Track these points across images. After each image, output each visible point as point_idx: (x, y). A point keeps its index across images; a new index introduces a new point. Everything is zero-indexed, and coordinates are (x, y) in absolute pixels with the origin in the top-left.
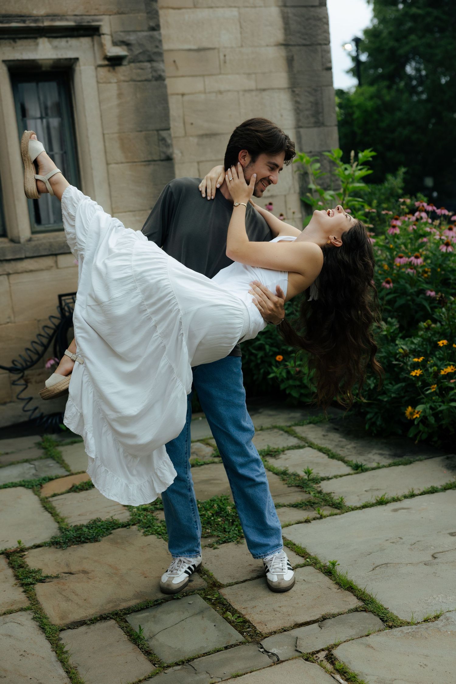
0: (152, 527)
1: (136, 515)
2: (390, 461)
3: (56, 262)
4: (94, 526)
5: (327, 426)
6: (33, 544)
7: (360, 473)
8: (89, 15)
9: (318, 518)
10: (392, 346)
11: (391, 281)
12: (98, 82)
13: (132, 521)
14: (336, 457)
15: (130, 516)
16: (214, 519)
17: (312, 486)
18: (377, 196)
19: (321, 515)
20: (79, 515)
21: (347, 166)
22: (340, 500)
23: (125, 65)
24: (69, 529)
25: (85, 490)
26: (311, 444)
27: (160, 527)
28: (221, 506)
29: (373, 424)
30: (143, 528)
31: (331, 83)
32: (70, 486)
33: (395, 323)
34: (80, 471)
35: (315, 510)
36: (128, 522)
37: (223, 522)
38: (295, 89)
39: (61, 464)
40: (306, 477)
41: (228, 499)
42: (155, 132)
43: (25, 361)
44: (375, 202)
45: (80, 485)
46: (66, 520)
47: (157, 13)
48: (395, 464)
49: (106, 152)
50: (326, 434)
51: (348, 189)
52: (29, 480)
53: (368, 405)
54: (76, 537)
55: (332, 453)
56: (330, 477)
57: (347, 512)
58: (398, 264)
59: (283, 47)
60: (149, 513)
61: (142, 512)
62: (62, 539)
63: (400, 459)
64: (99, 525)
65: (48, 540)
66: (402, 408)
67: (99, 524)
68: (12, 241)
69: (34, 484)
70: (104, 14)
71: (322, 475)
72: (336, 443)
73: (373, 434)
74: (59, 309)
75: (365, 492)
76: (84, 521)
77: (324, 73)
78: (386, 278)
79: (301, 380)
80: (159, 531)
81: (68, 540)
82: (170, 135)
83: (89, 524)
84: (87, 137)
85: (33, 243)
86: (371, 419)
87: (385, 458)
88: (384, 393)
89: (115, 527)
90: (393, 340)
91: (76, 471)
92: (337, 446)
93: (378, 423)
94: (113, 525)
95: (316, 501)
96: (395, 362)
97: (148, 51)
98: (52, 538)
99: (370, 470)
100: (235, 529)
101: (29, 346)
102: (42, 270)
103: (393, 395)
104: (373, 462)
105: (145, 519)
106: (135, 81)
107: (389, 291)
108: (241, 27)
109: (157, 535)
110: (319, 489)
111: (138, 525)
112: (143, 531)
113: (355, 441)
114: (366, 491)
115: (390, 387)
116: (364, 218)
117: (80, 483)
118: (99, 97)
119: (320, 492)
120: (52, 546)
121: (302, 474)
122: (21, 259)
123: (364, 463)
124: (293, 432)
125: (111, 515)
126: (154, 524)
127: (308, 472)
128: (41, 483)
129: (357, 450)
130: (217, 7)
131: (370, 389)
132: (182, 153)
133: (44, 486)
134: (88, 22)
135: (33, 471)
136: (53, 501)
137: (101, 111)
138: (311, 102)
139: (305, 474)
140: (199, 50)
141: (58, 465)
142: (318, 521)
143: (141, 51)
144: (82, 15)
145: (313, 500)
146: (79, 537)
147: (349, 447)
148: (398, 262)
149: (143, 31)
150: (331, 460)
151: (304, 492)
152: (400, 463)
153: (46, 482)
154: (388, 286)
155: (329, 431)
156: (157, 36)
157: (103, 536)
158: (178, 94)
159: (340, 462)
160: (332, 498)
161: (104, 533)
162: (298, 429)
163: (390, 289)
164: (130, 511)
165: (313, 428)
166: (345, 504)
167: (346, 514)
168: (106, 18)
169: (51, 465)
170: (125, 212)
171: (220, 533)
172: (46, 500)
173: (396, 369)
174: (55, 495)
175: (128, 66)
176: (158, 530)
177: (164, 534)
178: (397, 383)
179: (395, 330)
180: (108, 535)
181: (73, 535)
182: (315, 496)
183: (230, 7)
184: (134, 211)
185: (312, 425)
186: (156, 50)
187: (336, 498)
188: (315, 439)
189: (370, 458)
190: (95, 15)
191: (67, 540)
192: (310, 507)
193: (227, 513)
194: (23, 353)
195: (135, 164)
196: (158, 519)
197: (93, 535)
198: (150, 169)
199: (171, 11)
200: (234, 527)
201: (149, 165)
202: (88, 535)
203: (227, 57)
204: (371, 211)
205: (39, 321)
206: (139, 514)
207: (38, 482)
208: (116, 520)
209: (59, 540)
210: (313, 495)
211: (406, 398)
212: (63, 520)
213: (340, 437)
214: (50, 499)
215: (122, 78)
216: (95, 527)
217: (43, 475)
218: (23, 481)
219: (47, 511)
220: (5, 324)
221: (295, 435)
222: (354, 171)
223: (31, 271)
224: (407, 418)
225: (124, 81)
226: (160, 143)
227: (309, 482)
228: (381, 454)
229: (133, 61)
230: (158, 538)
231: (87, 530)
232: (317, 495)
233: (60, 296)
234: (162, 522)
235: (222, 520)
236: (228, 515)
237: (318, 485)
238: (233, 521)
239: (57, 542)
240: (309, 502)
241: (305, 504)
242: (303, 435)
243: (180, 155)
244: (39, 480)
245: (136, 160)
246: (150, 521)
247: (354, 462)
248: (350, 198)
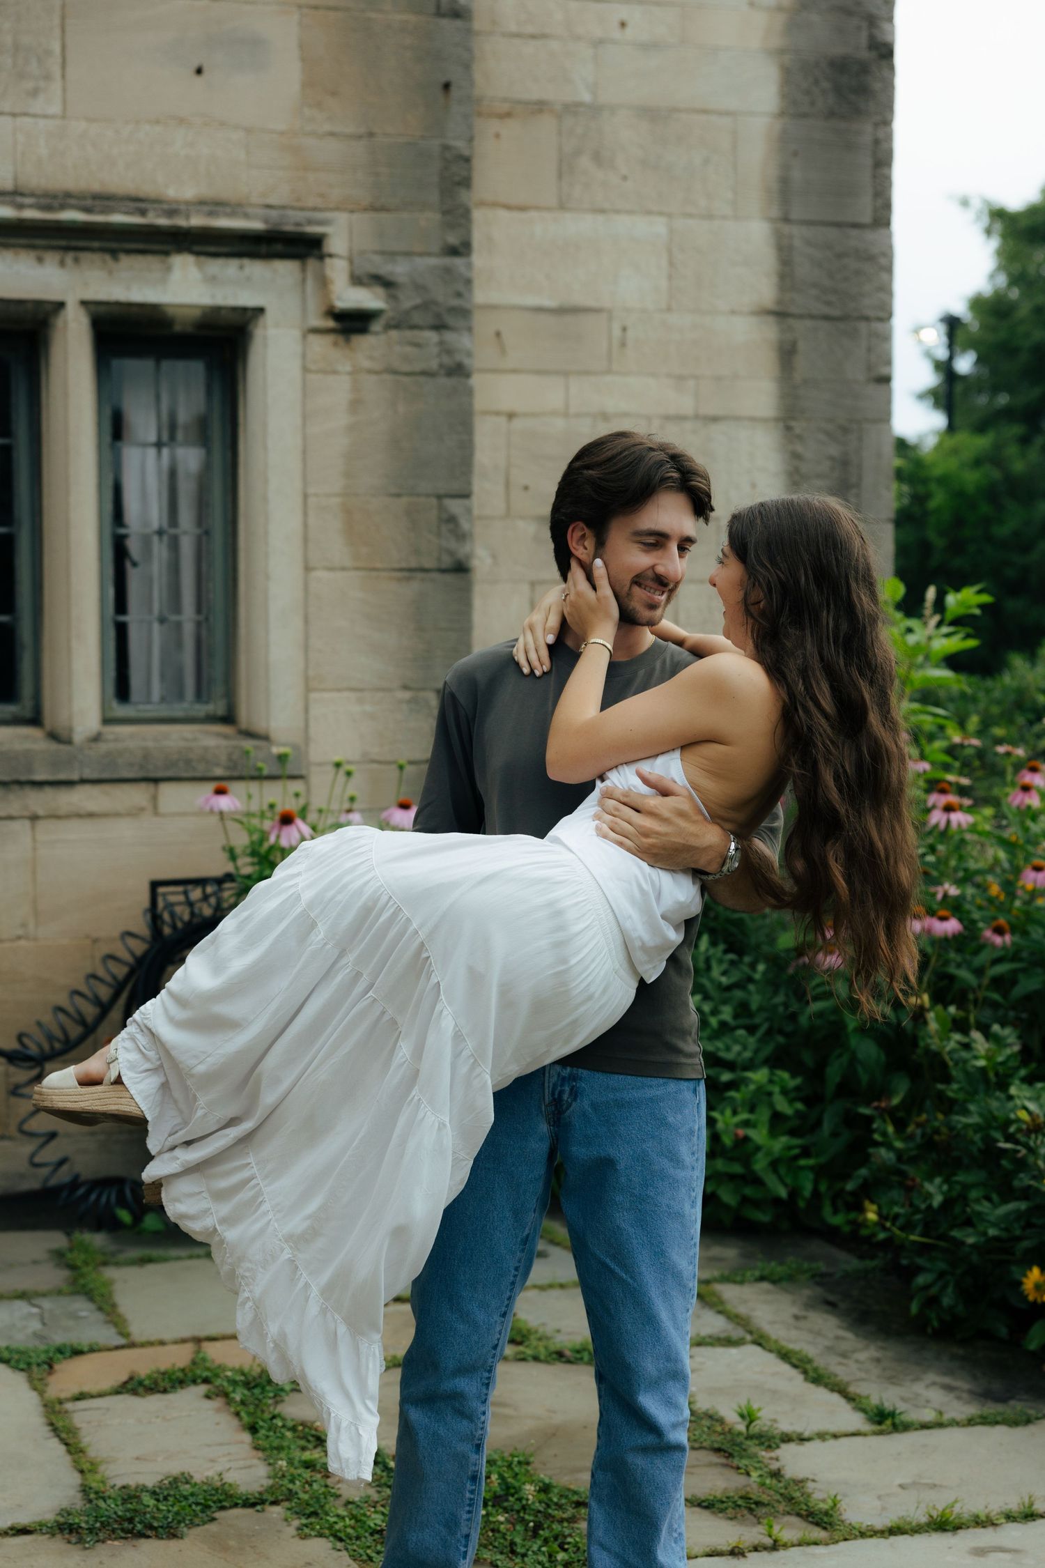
0: (322, 1515)
1: (283, 1476)
2: (972, 1410)
3: (155, 799)
4: (172, 1493)
5: (807, 1292)
6: (9, 1524)
7: (889, 1433)
8: (302, 209)
9: (765, 1548)
10: (997, 1099)
11: (1007, 927)
12: (305, 370)
13: (273, 1494)
14: (827, 1381)
15: (269, 1477)
16: (488, 1515)
17: (755, 1456)
18: (982, 706)
19: (775, 1541)
20: (137, 1458)
21: (913, 623)
22: (830, 1503)
23: (376, 333)
24: (107, 1494)
25: (159, 1392)
26: (762, 1336)
27: (343, 1518)
28: (510, 1480)
29: (933, 1301)
30: (299, 1514)
31: (884, 416)
32: (124, 1378)
33: (1011, 1040)
34: (153, 1338)
35: (759, 1523)
36: (260, 1493)
37: (509, 1526)
38: (793, 424)
39: (108, 1314)
40: (741, 1427)
41: (528, 1463)
42: (434, 501)
43: (50, 1038)
44: (974, 721)
45: (149, 1377)
46: (102, 1468)
47: (466, 214)
48: (985, 1421)
49: (306, 540)
50: (803, 1313)
51: (912, 683)
52: (22, 1347)
53: (923, 1249)
54: (121, 1519)
55: (816, 1370)
56: (806, 1435)
57: (846, 1540)
58: (1030, 886)
59: (771, 319)
60: (318, 1476)
61: (301, 1471)
62: (86, 1518)
63: (1000, 1408)
64: (185, 1493)
65: (50, 1517)
66: (1014, 1269)
67: (186, 1489)
68: (54, 736)
69: (33, 1360)
70: (337, 209)
71: (785, 1426)
72: (827, 1343)
73: (929, 1330)
74: (149, 916)
75: (900, 1490)
76: (148, 1476)
77: (872, 389)
78: (995, 918)
79: (746, 1161)
80: (339, 1531)
81: (102, 1523)
82: (469, 511)
83: (160, 1488)
84: (265, 499)
85: (103, 747)
86: (926, 1287)
87: (959, 1398)
88: (968, 1223)
89: (225, 1504)
90: (1003, 1085)
91: (143, 1339)
92: (829, 1349)
93: (946, 1301)
94: (222, 1497)
95: (765, 1498)
96: (1002, 1145)
97: (435, 303)
98: (59, 1514)
99: (916, 1429)
100: (539, 1550)
101: (63, 1000)
102: (117, 815)
103: (992, 1232)
104: (925, 1407)
105: (306, 1492)
106: (395, 372)
107: (1002, 953)
108: (671, 264)
109: (331, 1539)
110: (774, 1466)
111: (287, 1504)
112: (296, 1523)
113: (880, 1344)
114: (902, 1486)
115: (985, 1207)
116: (947, 759)
117: (148, 1372)
118: (304, 405)
119: (776, 1474)
120: (59, 1536)
121: (731, 1417)
122: (69, 784)
123: (901, 1407)
124: (715, 1299)
125: (219, 1468)
126: (327, 1507)
127: (749, 1415)
128: (51, 1359)
129: (884, 1369)
130: (617, 212)
131: (930, 1207)
132: (494, 557)
133: (57, 1367)
134: (298, 224)
135: (36, 1325)
136: (74, 1411)
137: (305, 438)
138: (832, 458)
139: (739, 1419)
140: (561, 311)
141: (100, 1316)
142: (765, 1554)
143: (418, 301)
144: (284, 207)
145: (756, 1493)
146: (131, 1520)
147: (863, 1356)
148: (1030, 880)
149: (429, 254)
150: (812, 1387)
151: (732, 1467)
152: (999, 1418)
153: (65, 1358)
154: (998, 940)
155: (810, 1305)
156: (462, 269)
157: (192, 1525)
158: (498, 413)
159: (836, 1398)
160: (809, 1496)
161: (196, 1515)
162: (729, 1292)
163: (1004, 948)
164: (270, 1464)
165: (768, 1292)
166: (843, 1517)
167: (842, 1544)
168: (342, 218)
169: (84, 1314)
170: (339, 690)
171: (499, 1557)
172: (57, 1407)
173: (1004, 1163)
174: (81, 1397)
175: (383, 337)
176: (337, 1527)
177: (350, 1539)
178: (1005, 1200)
179: (1009, 1058)
180: (204, 1523)
181: (115, 1513)
182: (763, 1484)
183: (649, 213)
184: (361, 690)
185: (765, 1285)
186: (455, 302)
187: (819, 1496)
188: (772, 1323)
189: (917, 1395)
190: (315, 209)
191: (98, 1525)
192: (746, 1512)
193: (524, 1502)
194: (47, 1018)
195: (374, 574)
196: (339, 1496)
197: (166, 1518)
198: (412, 588)
199: (503, 214)
200: (539, 1542)
201: (408, 579)
202: (154, 1518)
203: (630, 333)
204: (966, 743)
205: (95, 941)
206: (292, 1475)
207: (43, 1357)
208: (230, 1485)
209: (77, 1521)
210: (758, 1480)
211: (1025, 1244)
212: (94, 1467)
213: (839, 1327)
214: (69, 1406)
215: (367, 364)
216: (174, 1495)
217: (59, 1339)
218: (7, 1348)
219: (58, 1436)
220: (12, 940)
221: (720, 1308)
222: (930, 638)
223: (91, 815)
224: (1027, 1296)
225: (370, 372)
226: (444, 528)
227: (749, 1442)
228: (949, 1388)
229: (395, 325)
230: (334, 1548)
231: (152, 1502)
232: (768, 1481)
233: (155, 885)
234: (350, 1506)
235: (507, 1521)
236: (524, 1508)
237: (773, 1454)
238: (538, 1526)
239: (71, 1524)
240: (745, 1498)
241: (735, 1502)
242: (742, 1310)
243: (489, 561)
244: (47, 1352)
245: (378, 565)
246: (318, 1499)
247: (874, 1401)
248: (916, 706)
